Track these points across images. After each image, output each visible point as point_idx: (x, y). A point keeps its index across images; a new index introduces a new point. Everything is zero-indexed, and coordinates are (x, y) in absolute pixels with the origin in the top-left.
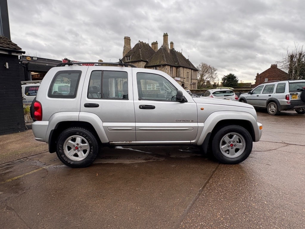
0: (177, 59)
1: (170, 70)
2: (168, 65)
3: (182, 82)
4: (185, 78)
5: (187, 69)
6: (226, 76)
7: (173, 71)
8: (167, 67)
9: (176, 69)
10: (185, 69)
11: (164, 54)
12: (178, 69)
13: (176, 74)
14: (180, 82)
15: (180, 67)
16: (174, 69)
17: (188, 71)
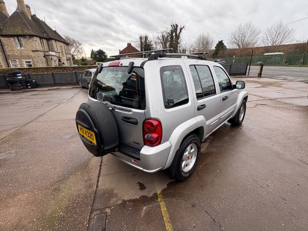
0: (44, 29)
1: (40, 43)
2: (37, 36)
3: (58, 57)
4: (60, 53)
5: (60, 42)
6: (96, 52)
7: (44, 44)
8: (35, 38)
9: (47, 42)
10: (58, 43)
11: (25, 21)
12: (50, 42)
13: (49, 47)
14: (56, 57)
15: (52, 39)
16: (45, 41)
17: (61, 45)
